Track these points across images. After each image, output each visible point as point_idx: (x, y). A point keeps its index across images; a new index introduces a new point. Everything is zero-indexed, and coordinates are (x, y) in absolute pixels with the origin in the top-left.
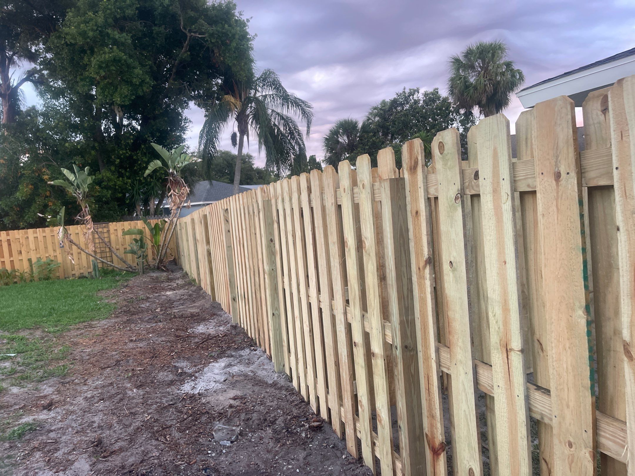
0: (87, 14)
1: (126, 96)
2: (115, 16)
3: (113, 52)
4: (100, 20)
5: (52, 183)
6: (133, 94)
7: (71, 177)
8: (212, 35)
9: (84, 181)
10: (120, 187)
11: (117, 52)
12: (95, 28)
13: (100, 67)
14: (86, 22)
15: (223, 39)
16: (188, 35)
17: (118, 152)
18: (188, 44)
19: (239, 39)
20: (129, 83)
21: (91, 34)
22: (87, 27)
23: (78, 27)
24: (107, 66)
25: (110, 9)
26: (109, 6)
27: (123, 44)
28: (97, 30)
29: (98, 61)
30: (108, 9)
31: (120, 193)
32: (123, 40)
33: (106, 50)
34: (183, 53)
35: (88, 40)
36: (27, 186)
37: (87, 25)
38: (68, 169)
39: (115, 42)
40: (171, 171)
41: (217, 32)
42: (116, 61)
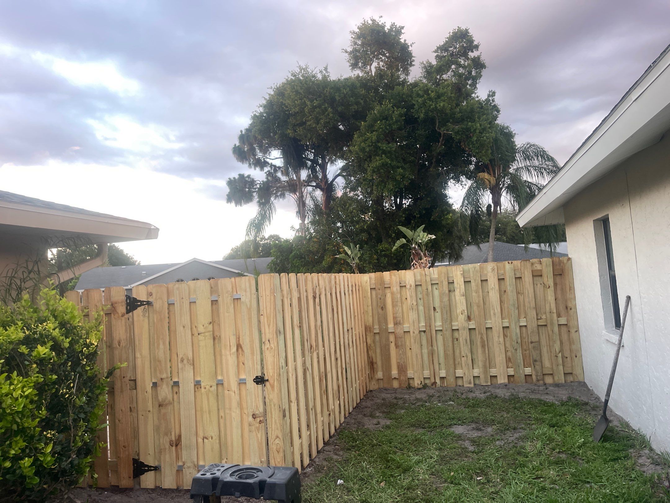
0: (366, 134)
1: (392, 190)
2: (385, 132)
3: (382, 159)
4: (374, 138)
5: (338, 256)
6: (396, 188)
7: (349, 252)
8: (457, 133)
9: (356, 255)
10: (394, 255)
11: (385, 159)
12: (370, 144)
13: (374, 172)
14: (365, 141)
15: (467, 133)
16: (442, 133)
17: (394, 228)
18: (443, 140)
19: (479, 133)
20: (394, 179)
21: (367, 150)
22: (366, 144)
23: (359, 145)
24: (378, 170)
25: (382, 128)
26: (381, 126)
27: (390, 152)
28: (372, 145)
29: (372, 167)
30: (380, 128)
31: (395, 259)
32: (389, 149)
33: (378, 158)
34: (440, 147)
35: (366, 154)
36: (329, 257)
37: (366, 142)
38: (347, 247)
39: (384, 152)
40: (413, 246)
41: (461, 130)
42: (384, 165)
